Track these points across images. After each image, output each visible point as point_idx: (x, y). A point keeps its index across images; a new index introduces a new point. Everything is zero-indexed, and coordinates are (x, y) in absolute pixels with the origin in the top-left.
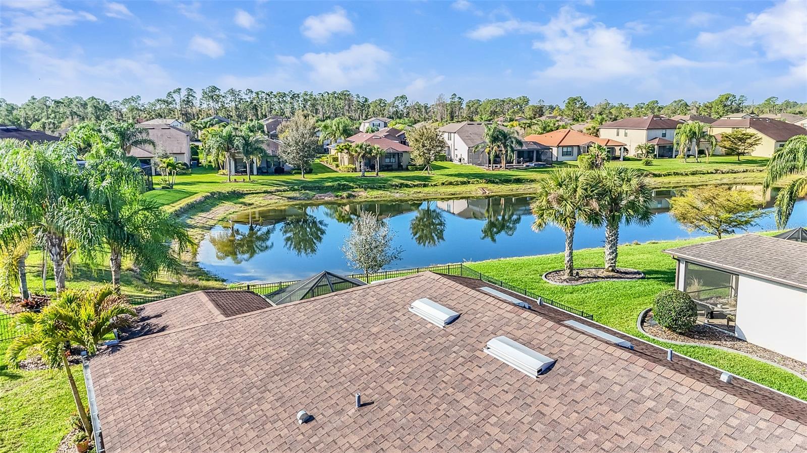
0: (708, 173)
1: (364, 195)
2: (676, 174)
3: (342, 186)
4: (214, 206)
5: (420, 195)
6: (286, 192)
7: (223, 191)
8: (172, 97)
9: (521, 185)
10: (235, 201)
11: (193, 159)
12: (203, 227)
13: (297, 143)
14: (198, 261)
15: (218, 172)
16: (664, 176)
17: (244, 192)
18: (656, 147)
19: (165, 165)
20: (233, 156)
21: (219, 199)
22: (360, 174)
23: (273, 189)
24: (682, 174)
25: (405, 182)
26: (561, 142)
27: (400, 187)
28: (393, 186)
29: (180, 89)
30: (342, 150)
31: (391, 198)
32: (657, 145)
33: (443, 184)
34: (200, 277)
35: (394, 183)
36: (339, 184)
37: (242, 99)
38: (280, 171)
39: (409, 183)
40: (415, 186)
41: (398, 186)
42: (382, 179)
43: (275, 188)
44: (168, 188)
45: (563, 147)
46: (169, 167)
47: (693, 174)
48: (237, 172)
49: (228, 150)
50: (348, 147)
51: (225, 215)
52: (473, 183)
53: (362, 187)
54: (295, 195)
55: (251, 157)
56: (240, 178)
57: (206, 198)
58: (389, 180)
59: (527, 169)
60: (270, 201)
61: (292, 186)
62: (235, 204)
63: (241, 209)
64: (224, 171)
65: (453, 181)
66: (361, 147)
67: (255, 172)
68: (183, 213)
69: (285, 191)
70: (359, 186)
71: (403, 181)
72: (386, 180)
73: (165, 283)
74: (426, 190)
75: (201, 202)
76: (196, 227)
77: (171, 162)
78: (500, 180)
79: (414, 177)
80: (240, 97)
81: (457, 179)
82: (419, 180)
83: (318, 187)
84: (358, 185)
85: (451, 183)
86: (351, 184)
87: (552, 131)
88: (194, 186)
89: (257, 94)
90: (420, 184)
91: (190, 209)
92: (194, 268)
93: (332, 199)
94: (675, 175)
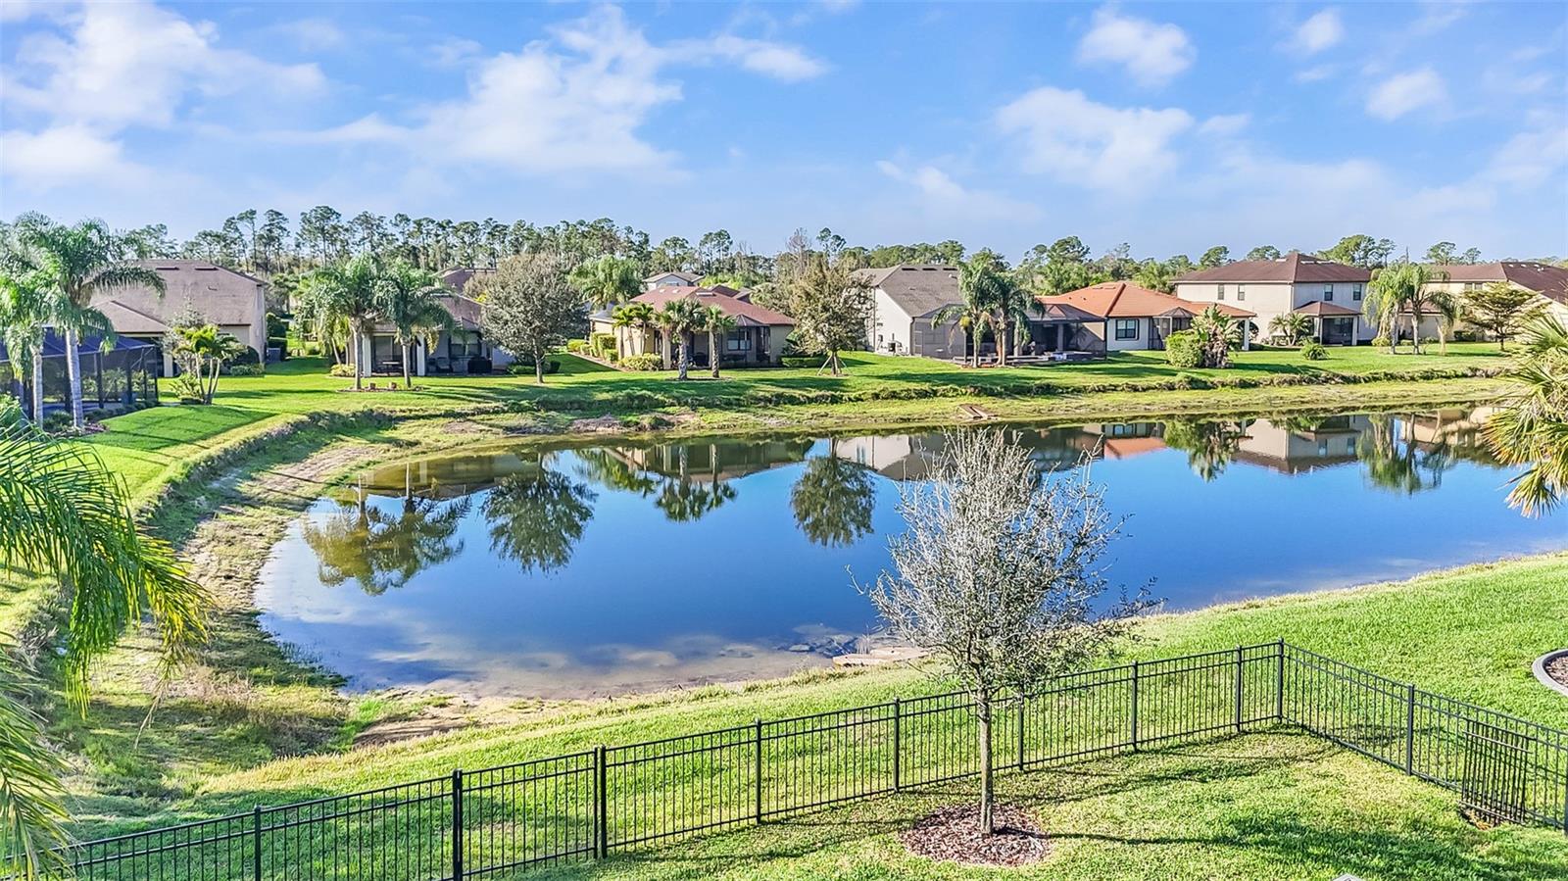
0: (1457, 376)
1: (694, 423)
2: (1390, 377)
3: (633, 401)
4: (317, 446)
5: (828, 422)
6: (501, 416)
7: (342, 412)
8: (237, 230)
9: (1057, 401)
10: (371, 437)
11: (272, 344)
12: (282, 504)
13: (526, 297)
14: (258, 607)
15: (330, 372)
16: (1366, 382)
17: (394, 415)
18: (1317, 320)
19: (191, 344)
20: (368, 328)
21: (331, 431)
22: (676, 375)
23: (469, 407)
24: (1402, 378)
25: (789, 392)
26: (1111, 309)
27: (777, 404)
28: (759, 400)
29: (253, 212)
30: (631, 318)
31: (758, 430)
32: (1321, 316)
33: (876, 396)
34: (258, 671)
35: (761, 393)
36: (628, 395)
37: (385, 235)
38: (480, 366)
39: (797, 393)
40: (811, 400)
41: (770, 401)
42: (730, 385)
43: (473, 405)
44: (198, 402)
45: (1118, 319)
46: (203, 350)
47: (1428, 377)
48: (377, 369)
49: (357, 311)
50: (643, 312)
51: (346, 469)
52: (944, 396)
53: (686, 403)
54: (522, 422)
55: (414, 329)
56: (384, 382)
57: (298, 426)
58: (748, 388)
59: (1052, 364)
60: (462, 437)
61: (514, 402)
62: (374, 442)
63: (388, 455)
64: (346, 367)
65: (898, 390)
66: (680, 309)
67: (421, 368)
68: (230, 464)
69: (496, 413)
70: (678, 399)
71: (781, 390)
72: (741, 387)
73: (123, 702)
74: (840, 409)
75: (282, 438)
76: (263, 502)
77: (208, 335)
78: (1006, 389)
79: (804, 380)
80: (381, 230)
81: (906, 385)
82: (819, 388)
83: (579, 404)
84: (674, 398)
85: (894, 395)
86: (659, 397)
87: (1077, 288)
88: (267, 400)
89: (419, 224)
90: (823, 396)
91: (251, 453)
92: (243, 635)
93: (615, 431)
94: (1388, 380)
